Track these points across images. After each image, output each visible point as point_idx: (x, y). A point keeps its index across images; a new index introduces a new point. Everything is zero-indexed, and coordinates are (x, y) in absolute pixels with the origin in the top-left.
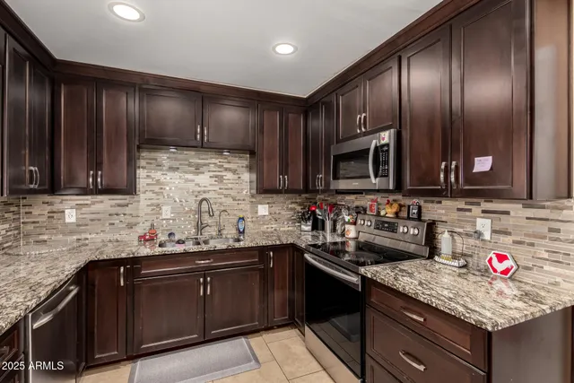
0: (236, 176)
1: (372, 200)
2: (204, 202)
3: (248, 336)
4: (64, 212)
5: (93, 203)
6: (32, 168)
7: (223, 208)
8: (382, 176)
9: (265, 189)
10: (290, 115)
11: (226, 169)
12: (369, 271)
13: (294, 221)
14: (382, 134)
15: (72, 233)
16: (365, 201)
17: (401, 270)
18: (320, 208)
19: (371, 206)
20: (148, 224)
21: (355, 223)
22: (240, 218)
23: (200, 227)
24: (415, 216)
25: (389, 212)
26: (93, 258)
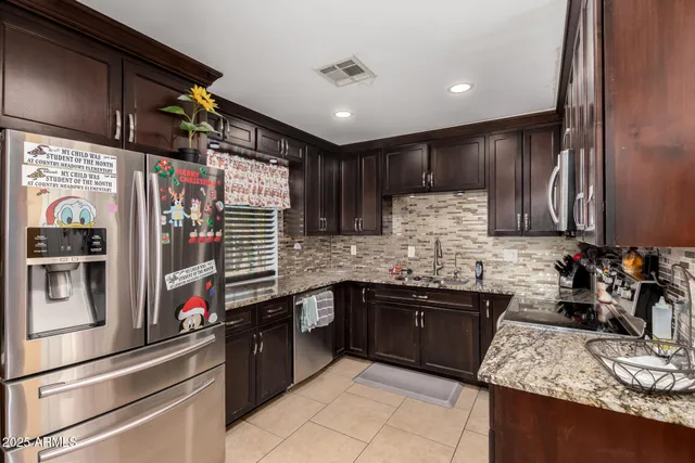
0: (476, 218)
3: (466, 385)
4: (350, 247)
6: (322, 219)
7: (461, 251)
9: (498, 231)
11: (464, 210)
22: (477, 263)
23: (437, 267)
26: (349, 278)
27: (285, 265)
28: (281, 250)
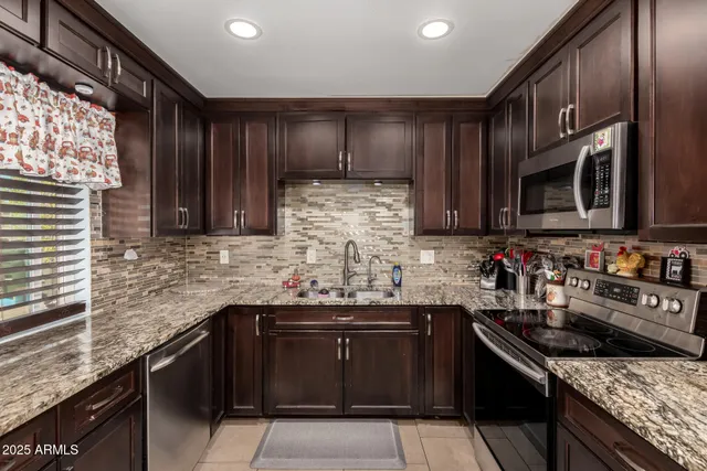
0: (391, 214)
1: (595, 247)
2: (351, 245)
3: (399, 421)
4: (218, 253)
5: (244, 244)
6: (181, 209)
7: (375, 252)
8: (599, 207)
9: (426, 229)
10: (462, 125)
11: (378, 204)
12: (562, 367)
13: (472, 274)
14: (599, 134)
15: (225, 275)
16: (583, 248)
17: (631, 375)
18: (510, 256)
19: (592, 257)
20: (292, 269)
21: (562, 283)
22: (395, 267)
23: (348, 275)
24: (677, 278)
25: (623, 268)
26: (232, 302)
27: (106, 291)
28: (96, 262)
